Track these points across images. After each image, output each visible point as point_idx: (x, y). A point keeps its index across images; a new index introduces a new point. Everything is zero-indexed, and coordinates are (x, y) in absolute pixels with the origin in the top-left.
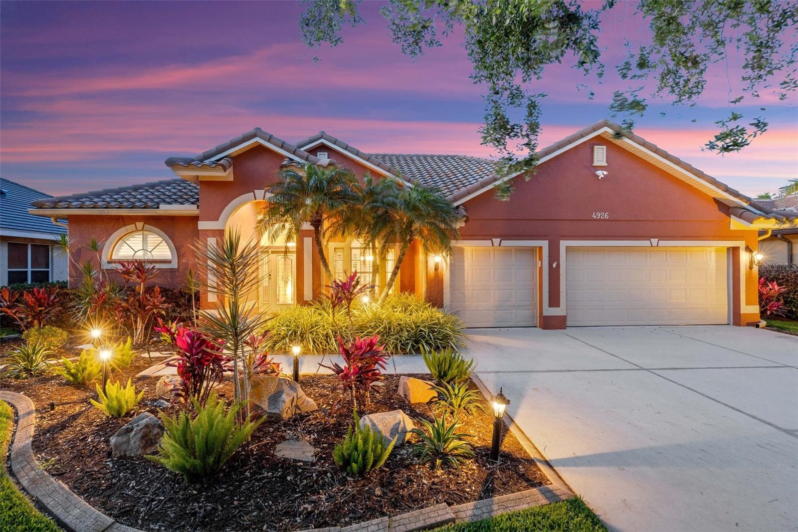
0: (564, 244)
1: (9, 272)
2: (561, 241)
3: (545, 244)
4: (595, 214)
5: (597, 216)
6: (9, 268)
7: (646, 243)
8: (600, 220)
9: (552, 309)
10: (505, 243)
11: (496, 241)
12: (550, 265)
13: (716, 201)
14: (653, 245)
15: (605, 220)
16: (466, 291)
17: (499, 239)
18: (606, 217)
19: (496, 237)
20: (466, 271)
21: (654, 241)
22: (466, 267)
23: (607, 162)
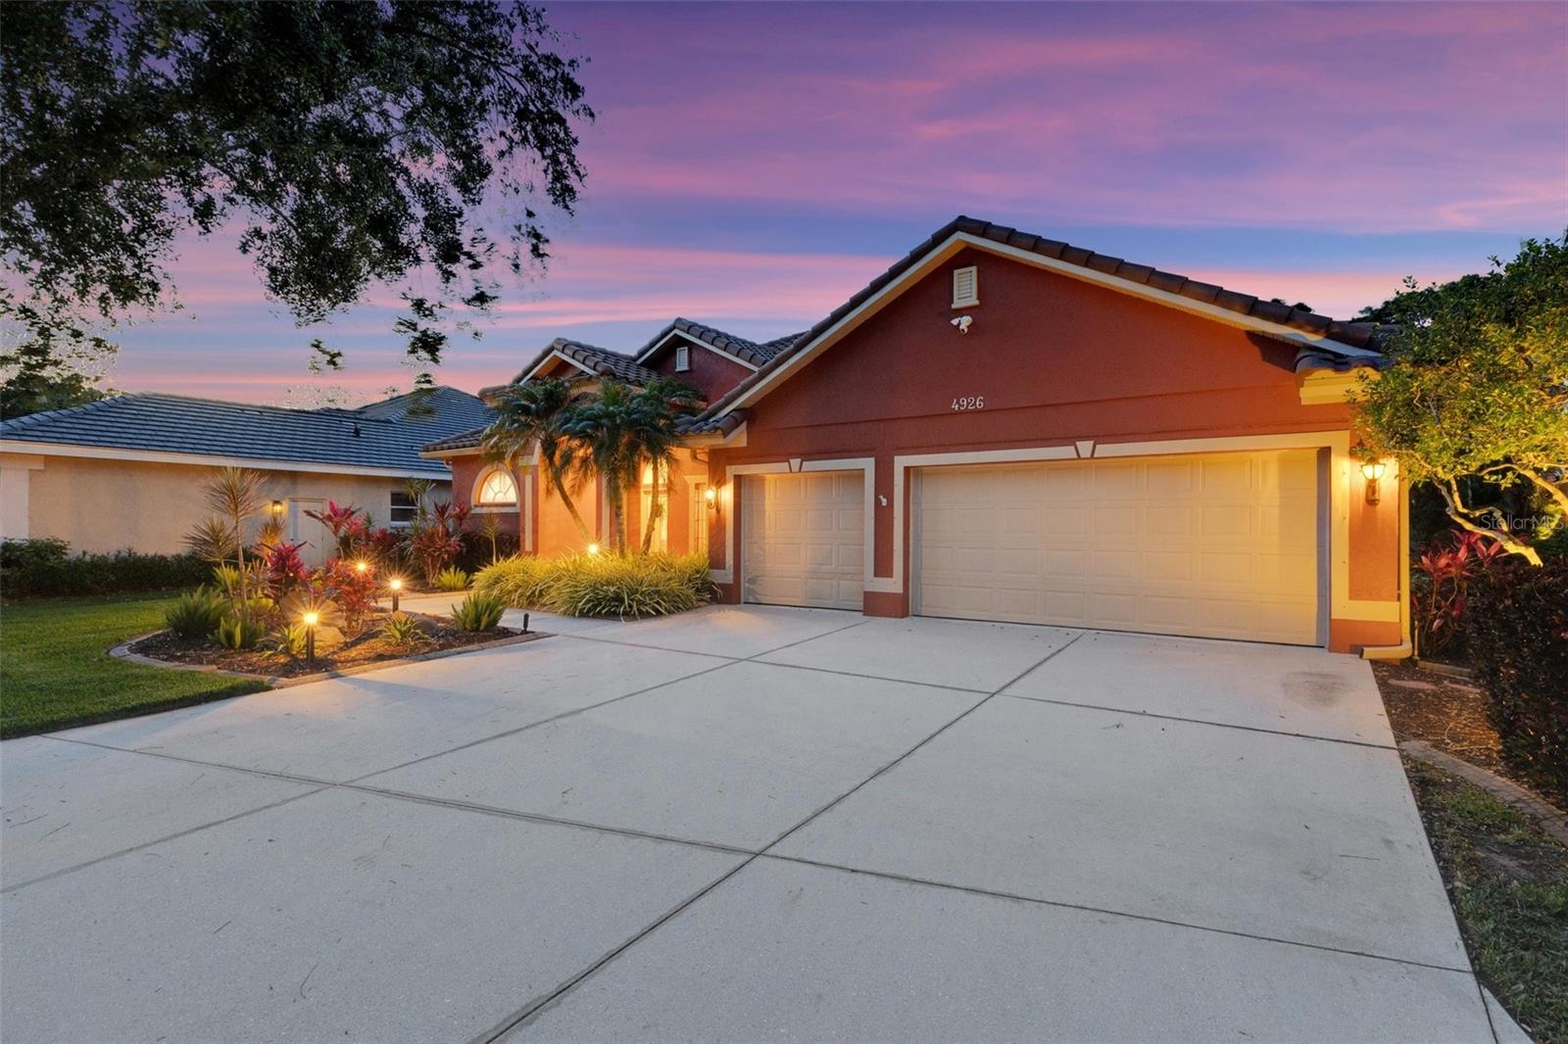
0: (901, 462)
1: (392, 509)
2: (896, 458)
3: (868, 464)
4: (958, 402)
5: (960, 405)
6: (392, 505)
7: (1067, 452)
8: (967, 412)
9: (880, 579)
10: (808, 465)
11: (795, 462)
12: (877, 502)
13: (1255, 337)
14: (1082, 456)
15: (976, 412)
16: (767, 546)
17: (799, 460)
18: (979, 404)
19: (795, 455)
20: (767, 513)
21: (1085, 447)
22: (767, 508)
23: (979, 298)
